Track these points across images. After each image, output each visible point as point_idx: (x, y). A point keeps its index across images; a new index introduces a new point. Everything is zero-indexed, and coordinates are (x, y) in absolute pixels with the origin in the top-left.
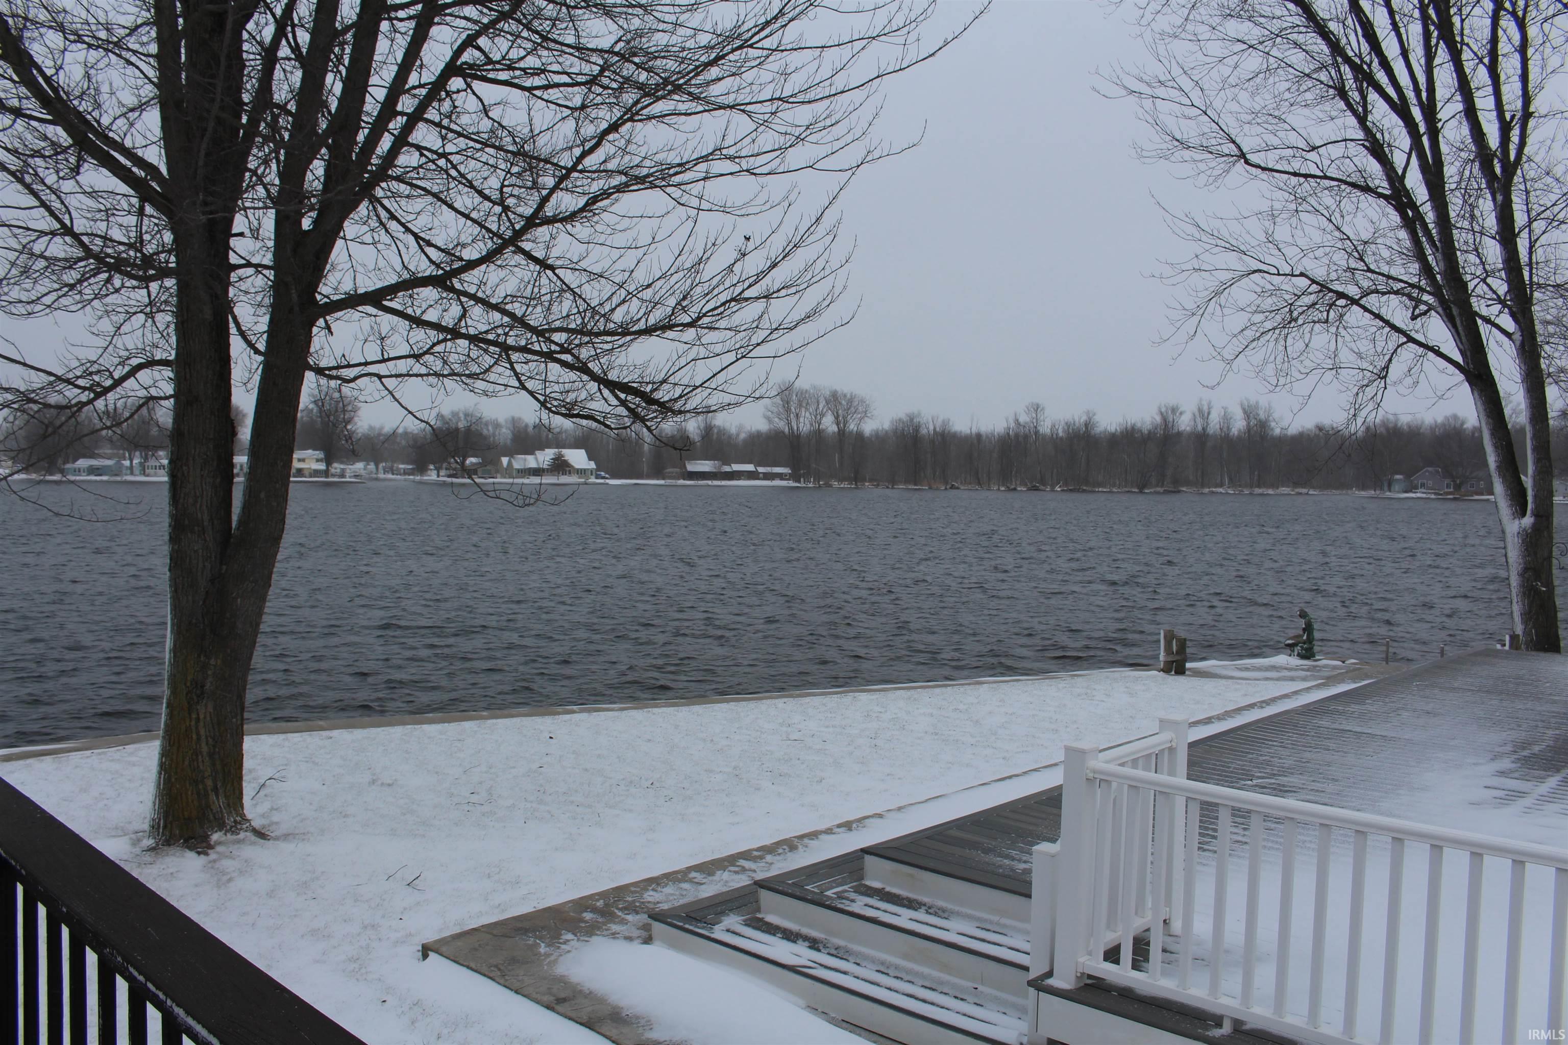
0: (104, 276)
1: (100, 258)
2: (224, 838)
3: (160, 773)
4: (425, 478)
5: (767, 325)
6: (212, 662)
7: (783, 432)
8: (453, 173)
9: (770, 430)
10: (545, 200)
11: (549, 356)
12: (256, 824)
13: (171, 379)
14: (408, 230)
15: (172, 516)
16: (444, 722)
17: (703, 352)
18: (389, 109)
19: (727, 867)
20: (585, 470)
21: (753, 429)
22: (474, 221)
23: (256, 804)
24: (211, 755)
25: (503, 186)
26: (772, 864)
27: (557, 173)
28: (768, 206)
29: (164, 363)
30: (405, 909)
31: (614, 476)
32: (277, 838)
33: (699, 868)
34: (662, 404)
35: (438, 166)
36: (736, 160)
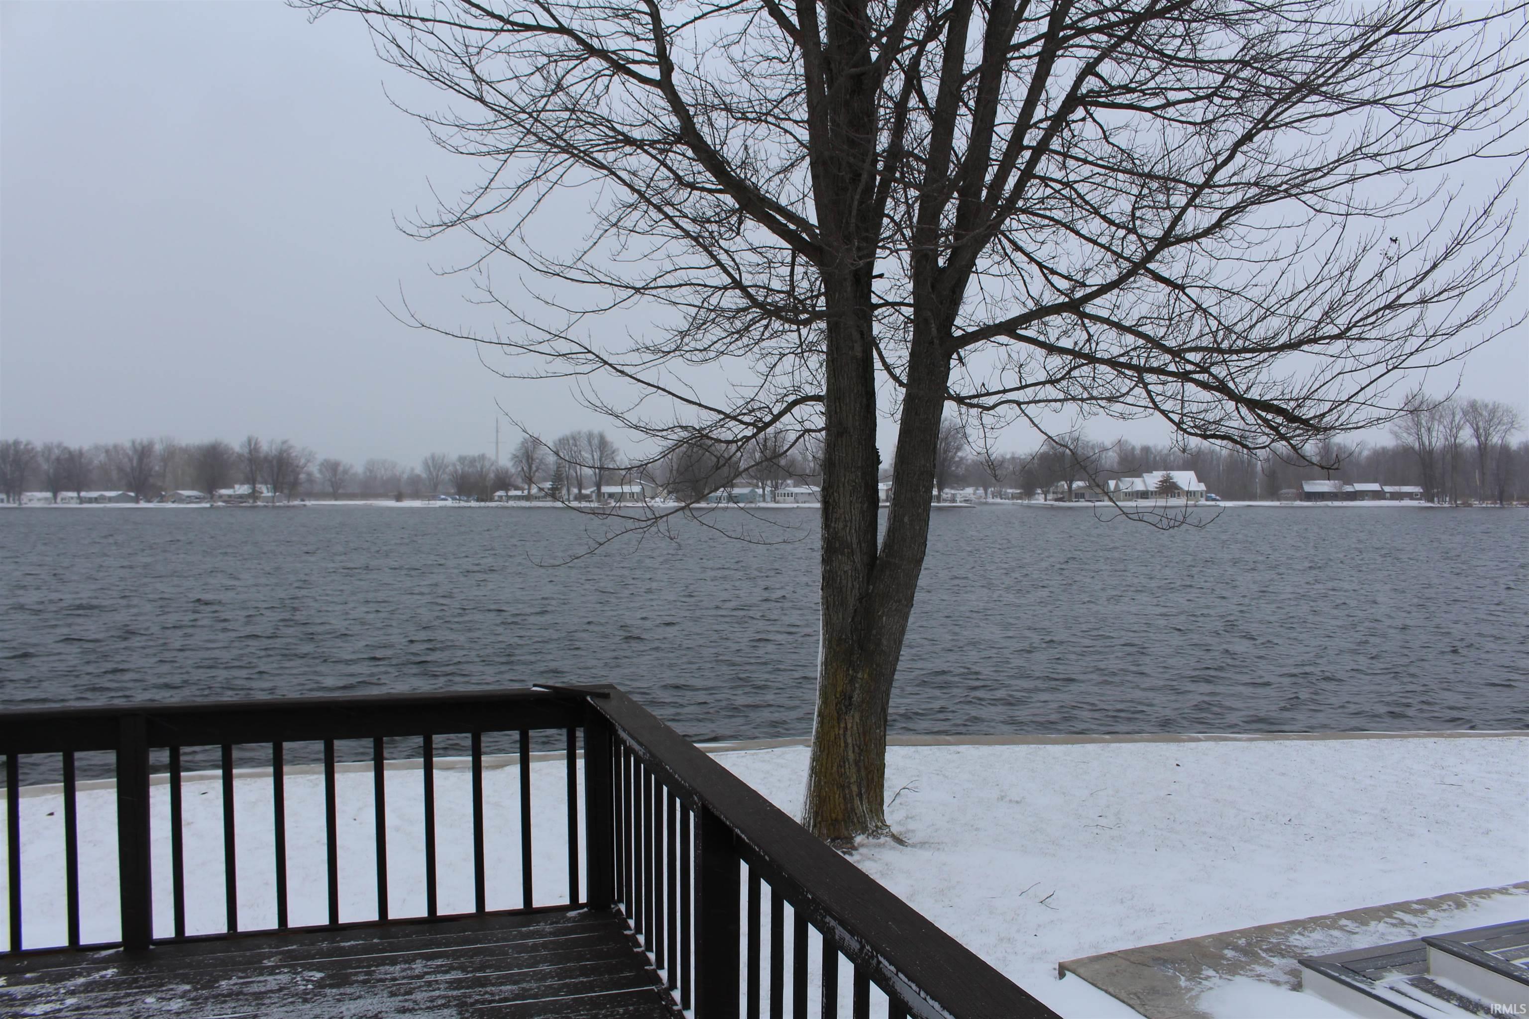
0: (765, 322)
1: (761, 306)
2: (866, 841)
3: (811, 776)
4: (1033, 502)
5: (1424, 333)
6: (860, 675)
7: (1413, 448)
8: (1079, 201)
9: (1397, 446)
10: (1177, 219)
11: (1185, 377)
12: (895, 829)
13: (822, 413)
14: (1032, 259)
15: (824, 539)
16: (1067, 744)
17: (1350, 364)
18: (1016, 144)
19: (1383, 918)
20: (1194, 492)
21: (1378, 446)
22: (1102, 246)
23: (893, 811)
24: (857, 763)
25: (1134, 209)
26: (1435, 920)
27: (1190, 190)
28: (1416, 203)
29: (817, 398)
30: (1039, 926)
31: (1225, 498)
32: (914, 846)
33: (1350, 915)
34: (1306, 422)
35: (1063, 195)
36: (1378, 158)
